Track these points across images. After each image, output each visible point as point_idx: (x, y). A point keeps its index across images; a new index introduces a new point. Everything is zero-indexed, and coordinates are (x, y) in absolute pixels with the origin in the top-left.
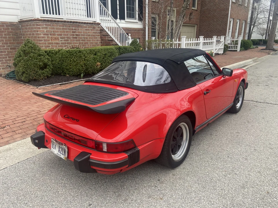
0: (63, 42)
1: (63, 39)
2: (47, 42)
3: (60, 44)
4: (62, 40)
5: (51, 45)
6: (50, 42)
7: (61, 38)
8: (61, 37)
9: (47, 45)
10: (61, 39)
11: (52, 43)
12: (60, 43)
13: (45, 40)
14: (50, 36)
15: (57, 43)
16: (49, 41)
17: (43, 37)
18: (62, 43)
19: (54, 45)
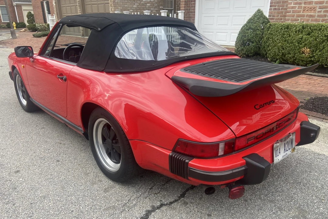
0: (322, 13)
1: (323, 10)
2: (295, 14)
3: (316, 18)
4: (320, 12)
5: (301, 19)
6: (301, 13)
7: (319, 8)
8: (320, 6)
9: (295, 18)
10: (320, 10)
11: (303, 16)
12: (316, 15)
13: (294, 12)
14: (303, 5)
15: (311, 16)
16: (299, 12)
17: (293, 7)
18: (318, 16)
19: (305, 18)
